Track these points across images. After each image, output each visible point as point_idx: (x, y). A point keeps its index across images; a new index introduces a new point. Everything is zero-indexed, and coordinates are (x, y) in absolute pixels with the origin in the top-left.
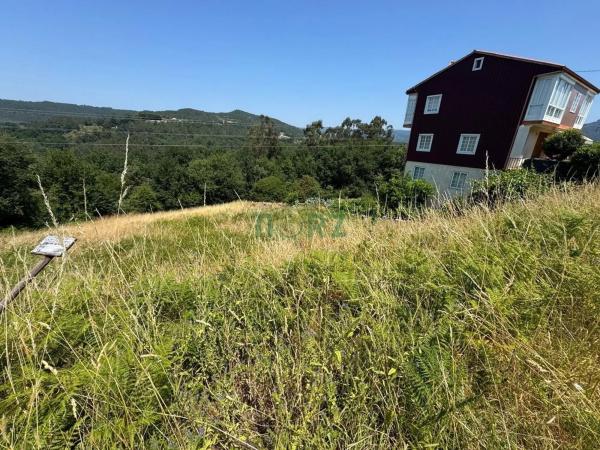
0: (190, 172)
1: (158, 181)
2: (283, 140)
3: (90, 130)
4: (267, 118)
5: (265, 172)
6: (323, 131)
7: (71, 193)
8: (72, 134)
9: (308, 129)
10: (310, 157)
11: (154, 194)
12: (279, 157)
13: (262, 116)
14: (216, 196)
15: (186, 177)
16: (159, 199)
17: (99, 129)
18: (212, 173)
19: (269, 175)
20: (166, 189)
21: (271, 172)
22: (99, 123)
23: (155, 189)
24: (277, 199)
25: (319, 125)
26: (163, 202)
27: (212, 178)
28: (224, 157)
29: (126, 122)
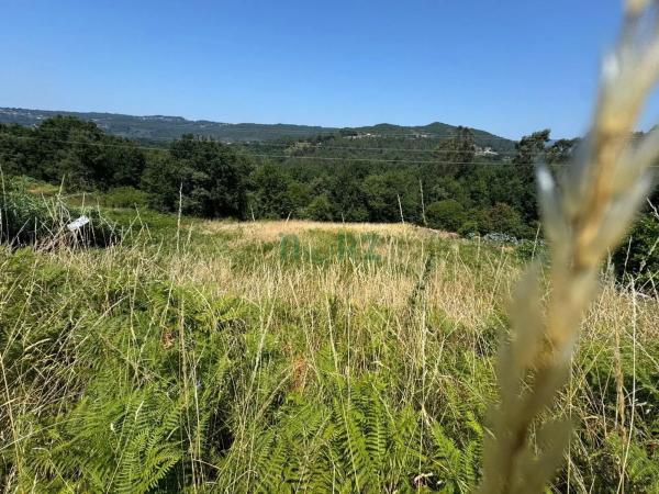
0: (364, 187)
1: (334, 193)
2: (488, 157)
3: (301, 145)
4: (466, 130)
5: (445, 194)
6: (547, 145)
7: (269, 197)
8: (290, 150)
9: (523, 142)
10: (517, 180)
11: (327, 205)
12: (470, 177)
13: (460, 128)
14: (383, 214)
15: (358, 191)
16: (331, 209)
17: (308, 145)
18: (383, 191)
19: (449, 197)
20: (339, 201)
21: (453, 194)
22: (309, 140)
23: (330, 200)
24: (450, 228)
25: (544, 136)
26: (334, 214)
27: (382, 196)
28: (401, 175)
29: (329, 138)
